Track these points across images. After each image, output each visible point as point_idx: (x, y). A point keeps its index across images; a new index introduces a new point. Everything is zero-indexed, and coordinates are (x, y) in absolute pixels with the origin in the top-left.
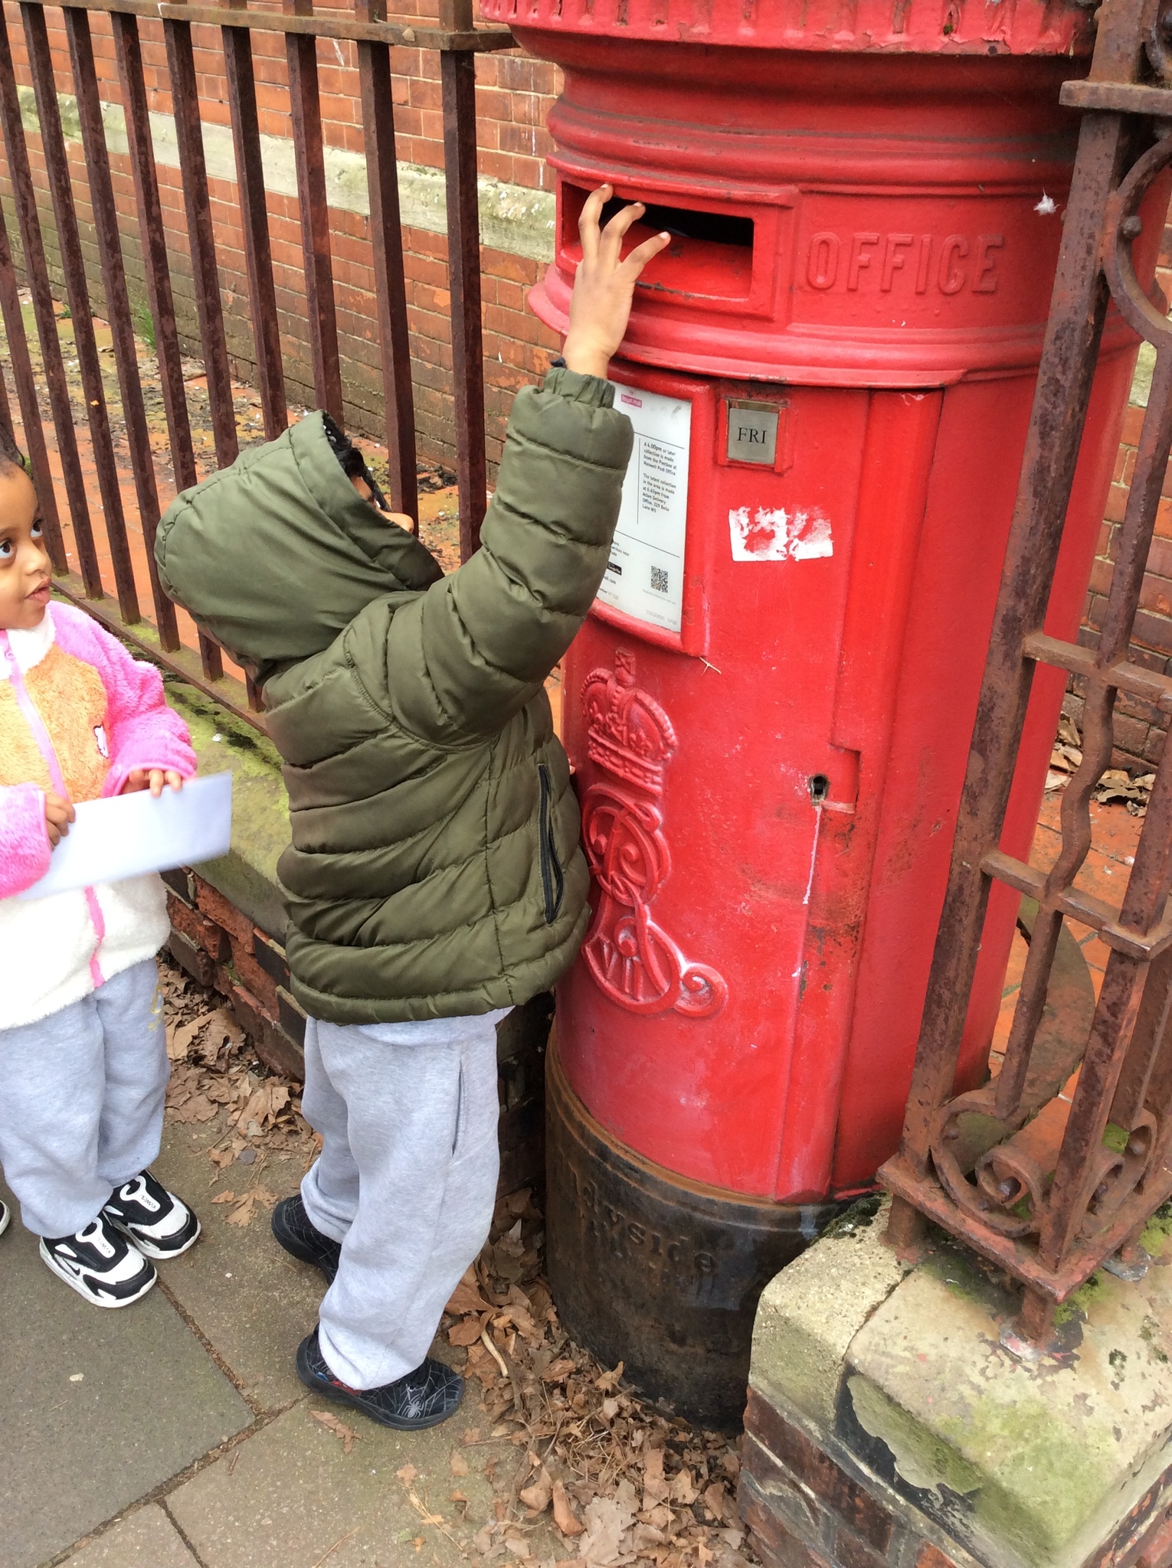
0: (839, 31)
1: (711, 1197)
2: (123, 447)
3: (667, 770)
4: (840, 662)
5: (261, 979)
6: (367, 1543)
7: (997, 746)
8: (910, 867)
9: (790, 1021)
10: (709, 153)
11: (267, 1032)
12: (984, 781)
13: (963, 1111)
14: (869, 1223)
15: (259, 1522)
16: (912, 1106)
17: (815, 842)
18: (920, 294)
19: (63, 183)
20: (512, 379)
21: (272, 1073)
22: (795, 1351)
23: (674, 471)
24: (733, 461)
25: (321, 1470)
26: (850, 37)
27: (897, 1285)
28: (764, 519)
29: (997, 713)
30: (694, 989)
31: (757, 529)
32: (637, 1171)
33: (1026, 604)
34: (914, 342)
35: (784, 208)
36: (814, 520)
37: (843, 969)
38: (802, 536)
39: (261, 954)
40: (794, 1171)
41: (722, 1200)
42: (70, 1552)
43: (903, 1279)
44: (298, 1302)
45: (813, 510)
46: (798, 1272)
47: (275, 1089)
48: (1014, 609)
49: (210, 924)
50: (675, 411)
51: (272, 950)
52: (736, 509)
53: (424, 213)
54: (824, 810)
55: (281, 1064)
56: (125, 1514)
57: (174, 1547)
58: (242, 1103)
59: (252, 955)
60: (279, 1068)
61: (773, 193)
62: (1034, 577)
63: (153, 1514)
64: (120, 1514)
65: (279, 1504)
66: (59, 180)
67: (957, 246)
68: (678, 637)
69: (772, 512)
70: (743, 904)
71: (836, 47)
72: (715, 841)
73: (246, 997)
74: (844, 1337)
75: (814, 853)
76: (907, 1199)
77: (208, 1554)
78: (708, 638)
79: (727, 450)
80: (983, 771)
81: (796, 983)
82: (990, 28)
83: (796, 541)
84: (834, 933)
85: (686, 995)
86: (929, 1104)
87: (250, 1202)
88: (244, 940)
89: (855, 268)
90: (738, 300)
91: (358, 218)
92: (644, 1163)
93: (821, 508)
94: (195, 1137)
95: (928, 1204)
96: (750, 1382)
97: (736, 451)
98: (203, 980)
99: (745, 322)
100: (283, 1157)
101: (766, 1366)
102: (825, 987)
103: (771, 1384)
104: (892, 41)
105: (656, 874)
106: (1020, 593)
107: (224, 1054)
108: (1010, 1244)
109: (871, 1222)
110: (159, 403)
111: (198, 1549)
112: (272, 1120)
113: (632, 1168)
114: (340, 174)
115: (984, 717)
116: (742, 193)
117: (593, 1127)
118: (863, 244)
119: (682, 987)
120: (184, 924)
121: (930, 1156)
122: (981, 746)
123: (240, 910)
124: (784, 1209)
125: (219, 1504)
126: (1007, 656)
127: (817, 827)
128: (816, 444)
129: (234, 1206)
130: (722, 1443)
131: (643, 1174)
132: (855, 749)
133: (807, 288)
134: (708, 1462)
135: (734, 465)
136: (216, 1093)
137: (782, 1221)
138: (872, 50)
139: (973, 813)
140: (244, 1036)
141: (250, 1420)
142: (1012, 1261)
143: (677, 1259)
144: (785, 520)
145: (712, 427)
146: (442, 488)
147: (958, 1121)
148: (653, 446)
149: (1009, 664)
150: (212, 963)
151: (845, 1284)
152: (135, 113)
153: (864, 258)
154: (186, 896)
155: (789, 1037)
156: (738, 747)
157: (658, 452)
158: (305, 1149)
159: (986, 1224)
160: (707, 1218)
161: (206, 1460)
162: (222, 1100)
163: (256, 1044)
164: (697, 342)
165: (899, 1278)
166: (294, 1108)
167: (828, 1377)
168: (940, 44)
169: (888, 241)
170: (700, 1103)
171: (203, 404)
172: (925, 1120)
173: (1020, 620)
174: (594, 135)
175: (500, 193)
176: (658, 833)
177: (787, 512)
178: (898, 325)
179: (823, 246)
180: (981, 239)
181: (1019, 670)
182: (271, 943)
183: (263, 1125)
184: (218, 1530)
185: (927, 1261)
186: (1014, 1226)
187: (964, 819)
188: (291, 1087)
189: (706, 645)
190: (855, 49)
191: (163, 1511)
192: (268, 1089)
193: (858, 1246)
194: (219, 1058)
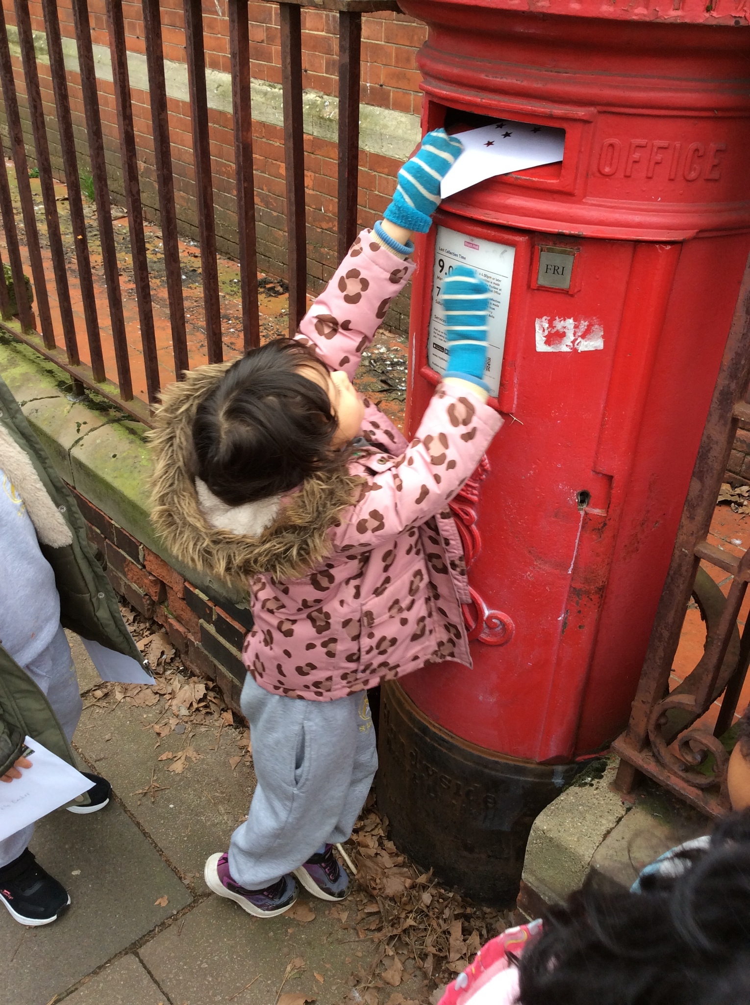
0: (638, 7)
1: (496, 759)
2: (72, 263)
3: (481, 487)
4: (603, 418)
5: (188, 614)
6: (270, 979)
7: (711, 475)
8: (638, 550)
9: (555, 648)
10: (538, 85)
11: (191, 649)
12: (700, 497)
13: (673, 708)
14: (601, 777)
15: (199, 966)
16: (636, 704)
17: (579, 534)
18: (672, 180)
19: (63, 91)
20: (331, 223)
21: (193, 674)
22: (556, 859)
23: (499, 292)
24: (542, 287)
25: (238, 931)
26: (645, 12)
27: (623, 817)
28: (559, 325)
29: (712, 453)
30: (491, 627)
31: (555, 330)
32: (447, 742)
33: (737, 383)
34: (665, 211)
35: (586, 122)
36: (593, 325)
37: (592, 615)
38: (583, 336)
39: (189, 598)
40: (552, 743)
41: (505, 761)
42: (78, 986)
43: (626, 813)
44: (218, 823)
45: (592, 319)
46: (558, 808)
47: (196, 686)
48: (728, 386)
49: (154, 579)
50: (502, 253)
51: (197, 596)
52: (541, 317)
53: (274, 114)
54: (586, 514)
55: (200, 669)
56: (112, 961)
57: (145, 982)
58: (173, 694)
59: (183, 599)
60: (198, 671)
61: (581, 112)
62: (744, 366)
63: (130, 960)
64: (109, 961)
65: (212, 955)
66: (60, 89)
67: (697, 150)
68: (496, 401)
69: (565, 320)
70: (529, 573)
71: (635, 18)
72: (512, 532)
73: (177, 626)
74: (590, 850)
75: (577, 541)
76: (632, 763)
77: (167, 987)
78: (515, 402)
79: (537, 279)
80: (700, 491)
81: (560, 624)
82: (736, 8)
83: (579, 339)
84: (588, 593)
85: (487, 631)
86: (648, 703)
87: (183, 758)
88: (177, 587)
89: (631, 161)
90: (552, 181)
91: (229, 116)
92: (452, 737)
93: (598, 318)
94: (145, 716)
95: (645, 766)
96: (523, 877)
97: (543, 281)
98: (147, 615)
99: (555, 196)
100: (203, 729)
101: (535, 868)
102: (580, 627)
103: (537, 879)
104: (673, 15)
105: (471, 553)
106: (733, 376)
107: (161, 663)
108: (700, 792)
109: (603, 776)
110: (96, 235)
111: (161, 983)
112: (195, 706)
113: (444, 740)
114: (218, 87)
115: (703, 455)
116: (560, 112)
117: (417, 713)
118: (637, 146)
119: (484, 625)
120: (135, 578)
121: (647, 736)
122: (700, 476)
123: (175, 570)
124: (543, 767)
125: (173, 954)
126: (721, 417)
127: (580, 524)
128: (598, 277)
129: (171, 760)
130: (494, 914)
131: (452, 745)
132: (610, 474)
133: (598, 174)
134: (487, 927)
135: (542, 289)
136: (157, 688)
137: (541, 775)
138: (658, 20)
139: (691, 518)
140: (174, 651)
141: (190, 900)
142: (701, 804)
143: (471, 798)
144: (572, 326)
145: (528, 264)
146: (283, 294)
147: (666, 714)
148: (485, 276)
149: (722, 422)
150: (153, 603)
151: (589, 817)
152: (117, 47)
153: (636, 156)
154: (138, 561)
155: (554, 659)
156: (532, 472)
157: (489, 279)
158: (217, 724)
159: (683, 779)
160: (493, 773)
161: (163, 926)
162: (162, 693)
163: (182, 656)
164: (522, 208)
165: (624, 813)
166: (209, 698)
167: (578, 876)
168: (703, 18)
169: (653, 146)
170: (492, 700)
171: (124, 236)
172: (646, 712)
173: (732, 394)
174: (456, 71)
175: (325, 102)
176: (474, 527)
177: (575, 320)
178: (656, 200)
179: (610, 149)
180: (713, 146)
181: (729, 426)
182: (197, 591)
183: (189, 709)
184: (173, 971)
185: (642, 803)
186: (702, 780)
187: (684, 521)
188: (206, 684)
189: (514, 406)
190: (647, 19)
191: (137, 959)
192: (192, 685)
193: (595, 792)
194: (158, 665)
